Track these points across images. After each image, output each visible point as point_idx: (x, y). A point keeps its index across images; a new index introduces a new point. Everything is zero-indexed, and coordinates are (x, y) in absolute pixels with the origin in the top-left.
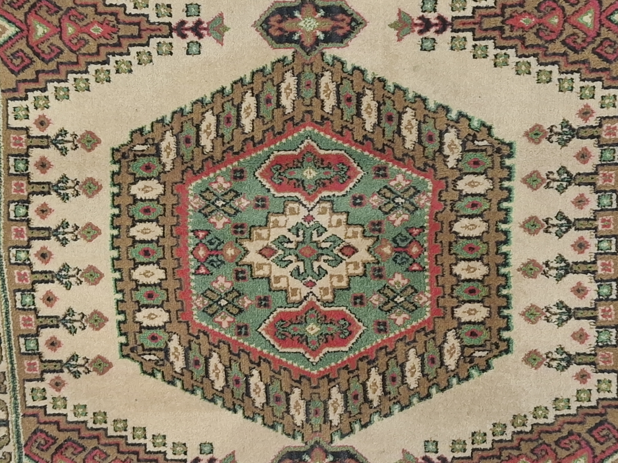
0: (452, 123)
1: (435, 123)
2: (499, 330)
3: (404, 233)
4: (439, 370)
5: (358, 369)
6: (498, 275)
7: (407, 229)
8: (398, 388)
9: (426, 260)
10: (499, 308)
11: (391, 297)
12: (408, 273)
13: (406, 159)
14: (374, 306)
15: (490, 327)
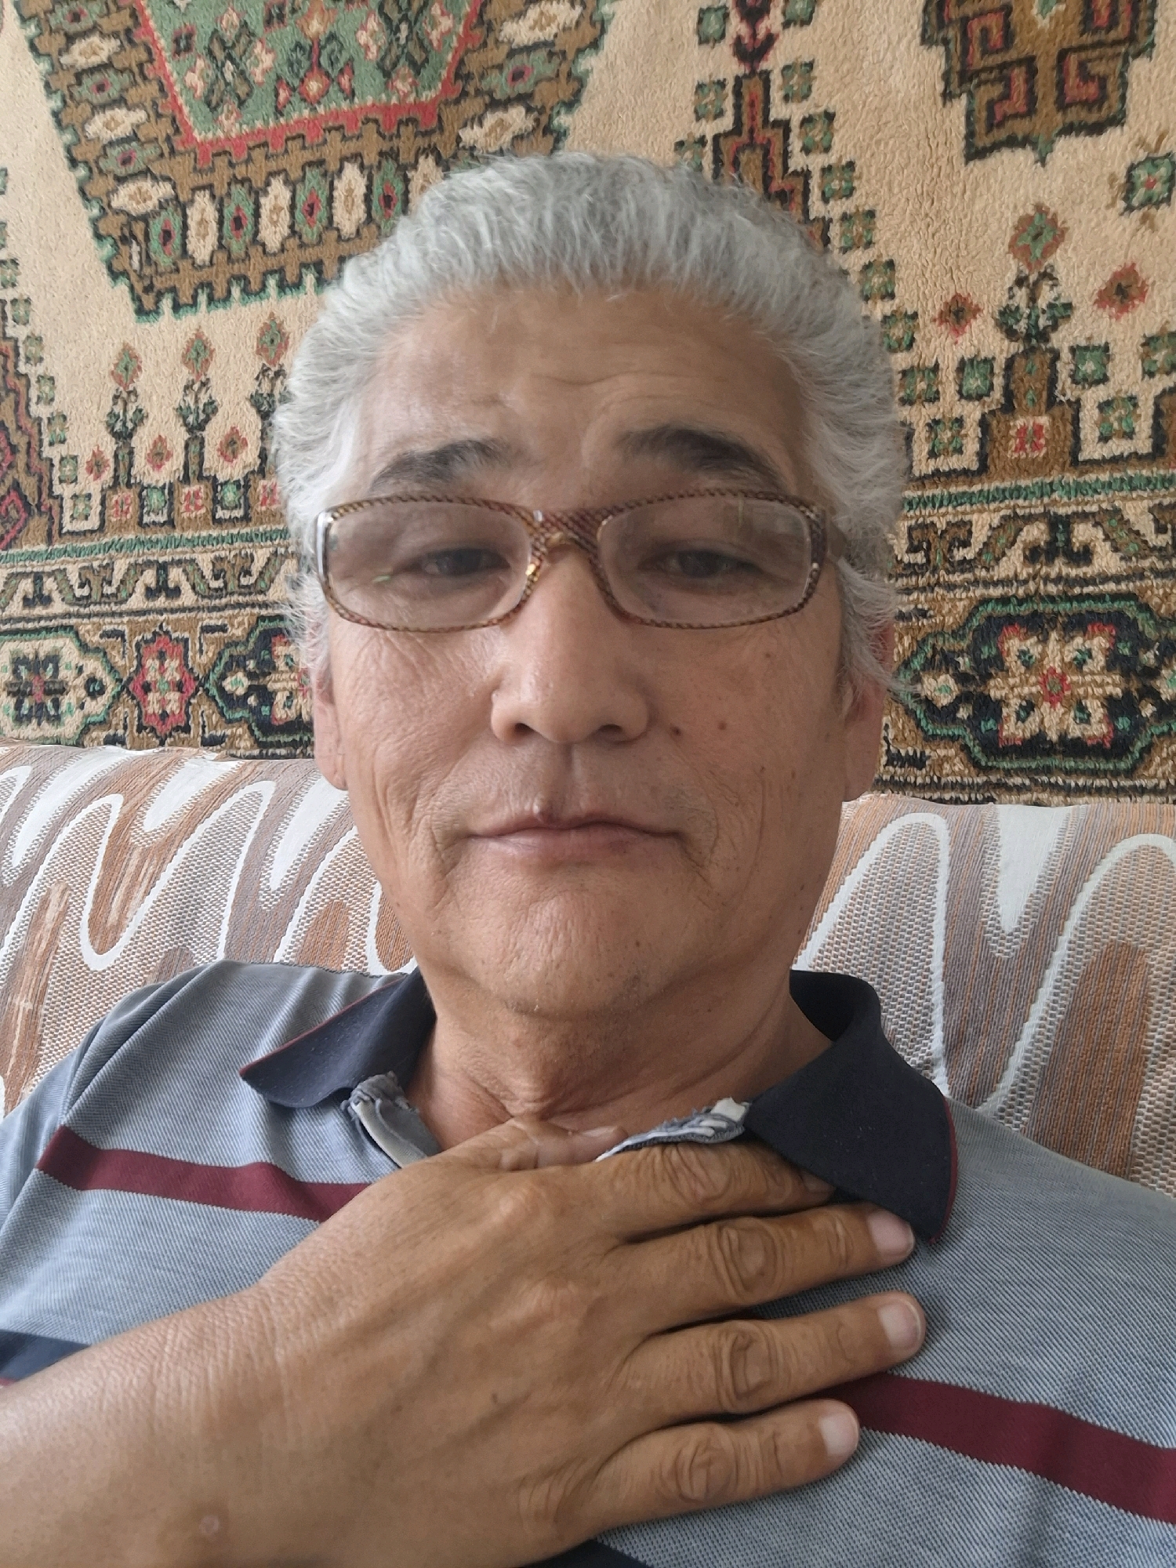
0: (544, 119)
1: (550, 79)
2: (173, 290)
3: (344, 58)
4: (111, 178)
5: (119, 9)
6: (265, 275)
7: (350, 62)
8: (88, 101)
9: (295, 116)
10: (209, 285)
11: (234, 54)
12: (274, 77)
13: (479, 32)
14: (218, 19)
15: (177, 270)
